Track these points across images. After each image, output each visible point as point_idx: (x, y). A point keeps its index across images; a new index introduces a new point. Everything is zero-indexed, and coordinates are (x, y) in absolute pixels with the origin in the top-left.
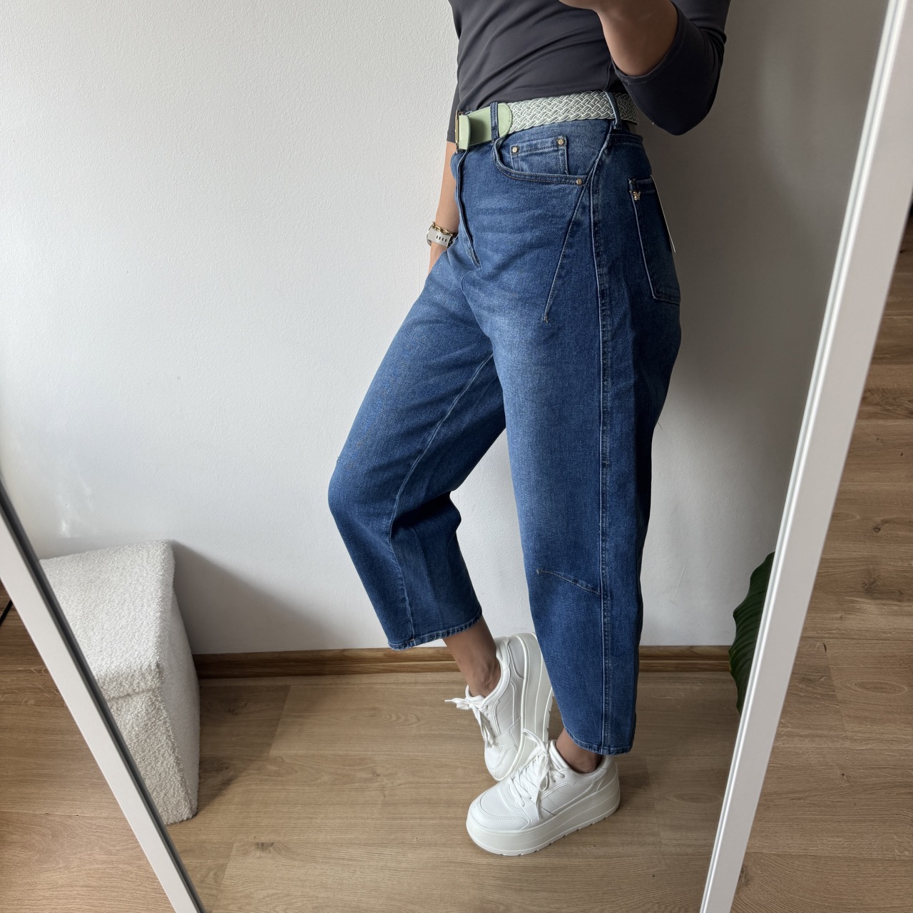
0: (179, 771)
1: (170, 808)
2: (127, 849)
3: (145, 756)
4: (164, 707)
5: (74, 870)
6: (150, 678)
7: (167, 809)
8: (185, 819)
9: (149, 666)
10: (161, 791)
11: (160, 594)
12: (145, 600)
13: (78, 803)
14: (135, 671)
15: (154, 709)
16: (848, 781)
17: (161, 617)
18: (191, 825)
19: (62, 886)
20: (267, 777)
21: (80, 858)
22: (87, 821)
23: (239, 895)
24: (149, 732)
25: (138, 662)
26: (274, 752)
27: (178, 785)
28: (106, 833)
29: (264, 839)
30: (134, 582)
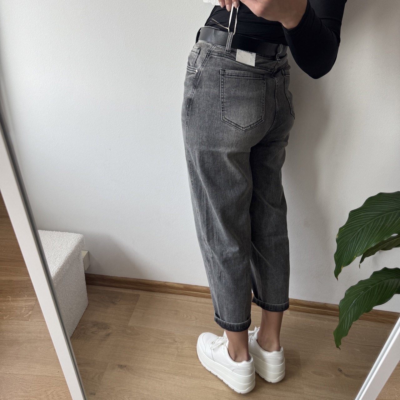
2: (35, 390)
13: (10, 367)
22: (15, 376)
28: (24, 382)
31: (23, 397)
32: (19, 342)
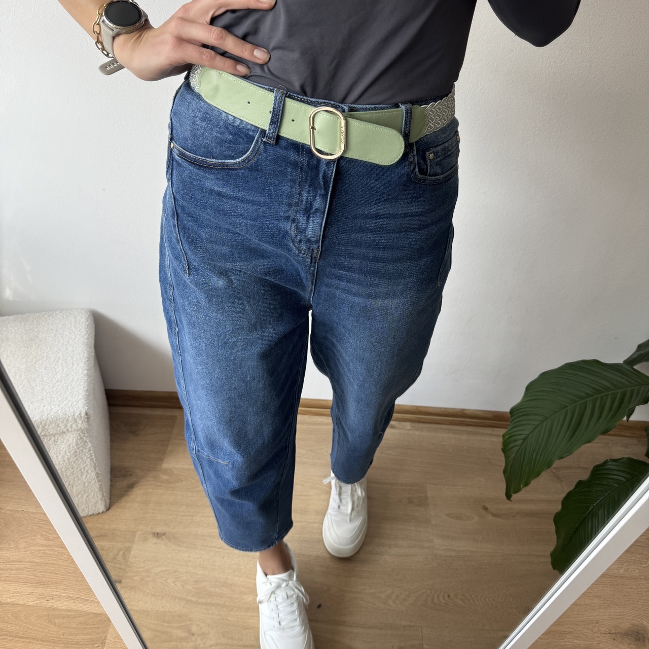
0: (99, 481)
1: (90, 505)
3: (73, 472)
4: (89, 441)
5: (22, 550)
6: (80, 422)
7: (88, 506)
8: (101, 512)
9: (80, 414)
10: (85, 494)
11: (86, 355)
12: (75, 359)
13: (23, 501)
14: (69, 417)
15: (82, 441)
17: (87, 374)
18: (105, 516)
19: (13, 561)
20: (159, 484)
21: (26, 542)
22: (31, 515)
23: (141, 570)
24: (78, 456)
25: (72, 410)
26: (166, 465)
27: (97, 490)
29: (159, 530)
30: (65, 343)
31: (43, 545)
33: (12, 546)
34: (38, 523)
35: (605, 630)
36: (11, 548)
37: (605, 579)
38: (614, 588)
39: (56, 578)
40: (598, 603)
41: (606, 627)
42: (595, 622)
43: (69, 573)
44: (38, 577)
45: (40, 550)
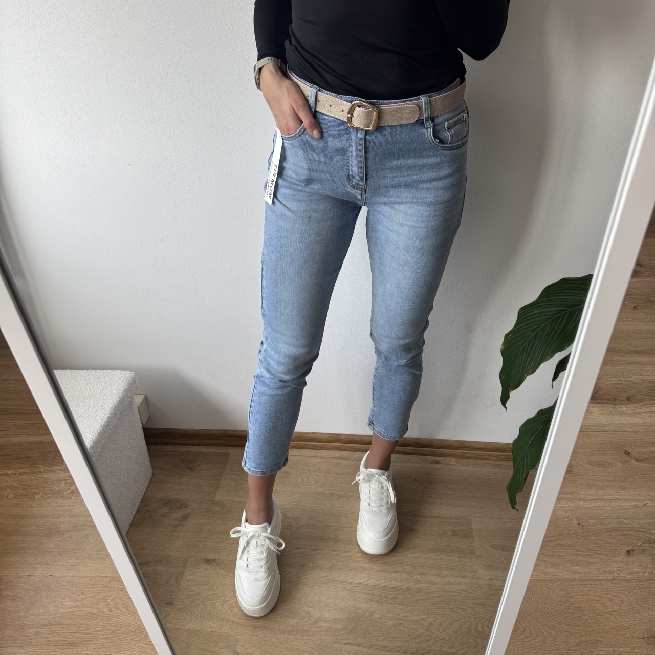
2: (89, 597)
13: (51, 566)
16: (582, 528)
19: (43, 625)
21: (55, 605)
22: (59, 579)
28: (72, 587)
31: (73, 607)
32: (60, 530)
33: (42, 611)
34: (66, 586)
35: (638, 635)
36: (42, 613)
37: (631, 584)
38: (641, 592)
39: (85, 637)
40: (627, 608)
41: (638, 632)
42: (626, 628)
43: (98, 631)
44: (68, 638)
45: (69, 612)
